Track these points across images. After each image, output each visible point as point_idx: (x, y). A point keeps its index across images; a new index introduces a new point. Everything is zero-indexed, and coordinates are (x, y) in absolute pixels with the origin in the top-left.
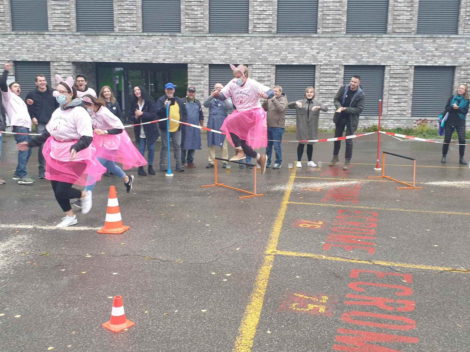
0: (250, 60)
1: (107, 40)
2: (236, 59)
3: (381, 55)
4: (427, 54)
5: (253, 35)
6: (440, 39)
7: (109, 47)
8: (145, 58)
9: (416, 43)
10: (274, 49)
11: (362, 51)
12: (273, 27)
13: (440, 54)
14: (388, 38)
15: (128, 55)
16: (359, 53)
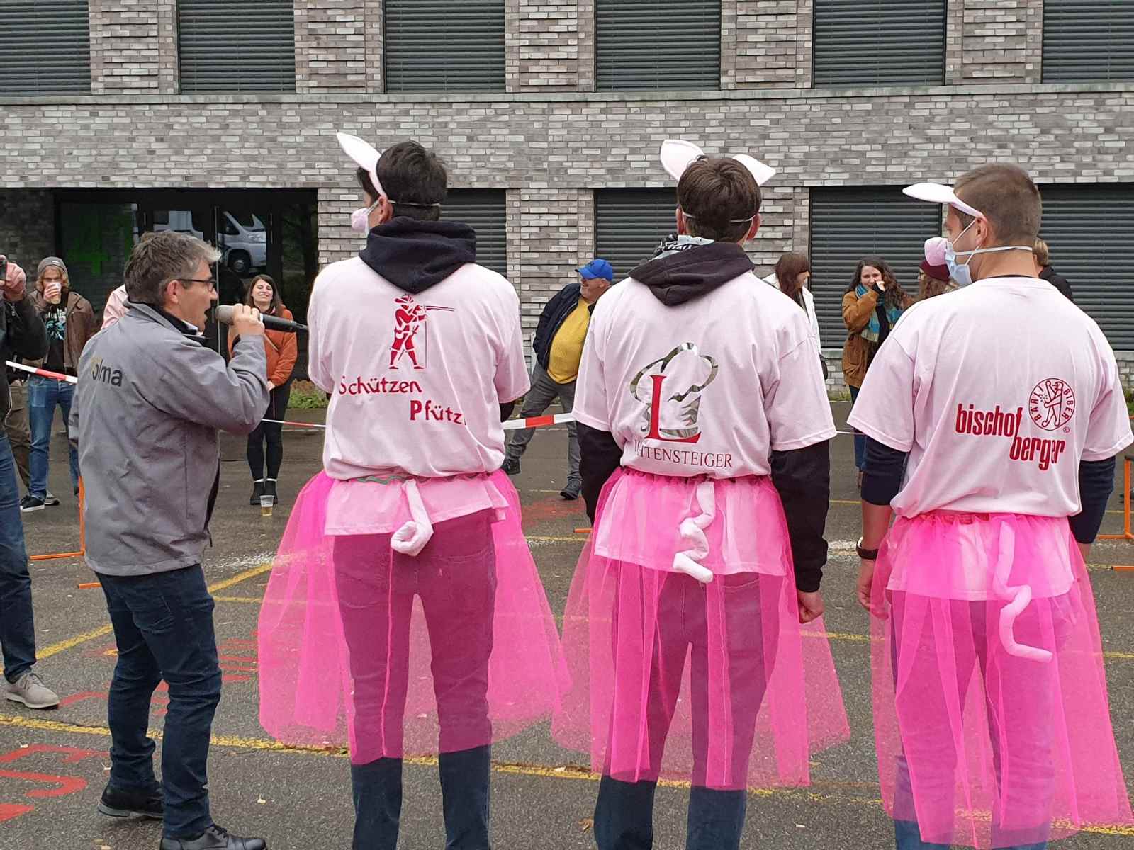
0: (512, 173)
1: (68, 120)
2: (466, 172)
3: (925, 154)
4: (1077, 144)
5: (518, 97)
6: (1117, 95)
7: (76, 140)
8: (185, 173)
9: (1039, 110)
10: (588, 138)
11: (864, 141)
12: (581, 69)
13: (1122, 144)
14: (949, 99)
15: (134, 165)
16: (854, 148)
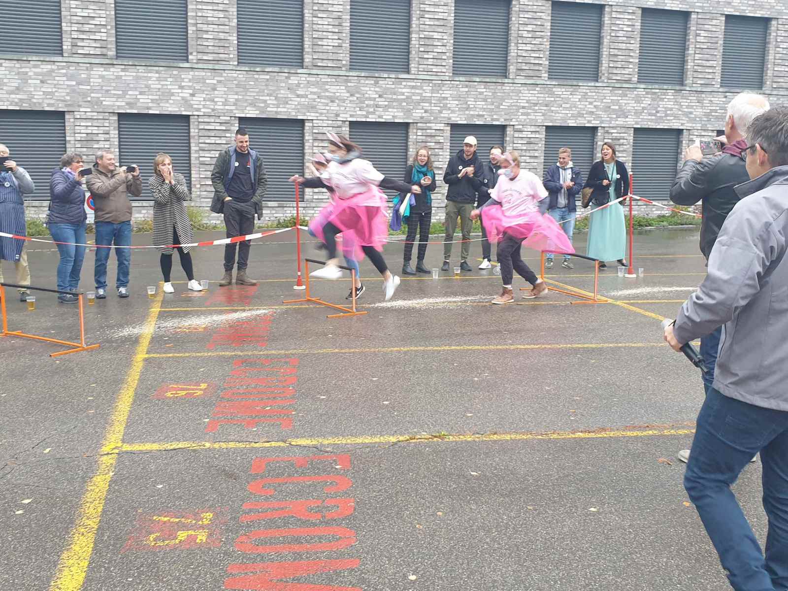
0: (69, 103)
2: (41, 101)
3: (296, 103)
4: (366, 102)
5: (71, 60)
6: (384, 79)
9: (349, 84)
10: (114, 85)
11: (266, 94)
12: (109, 46)
13: (386, 103)
14: (307, 76)
16: (261, 98)
